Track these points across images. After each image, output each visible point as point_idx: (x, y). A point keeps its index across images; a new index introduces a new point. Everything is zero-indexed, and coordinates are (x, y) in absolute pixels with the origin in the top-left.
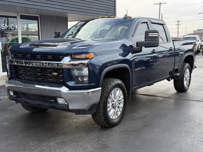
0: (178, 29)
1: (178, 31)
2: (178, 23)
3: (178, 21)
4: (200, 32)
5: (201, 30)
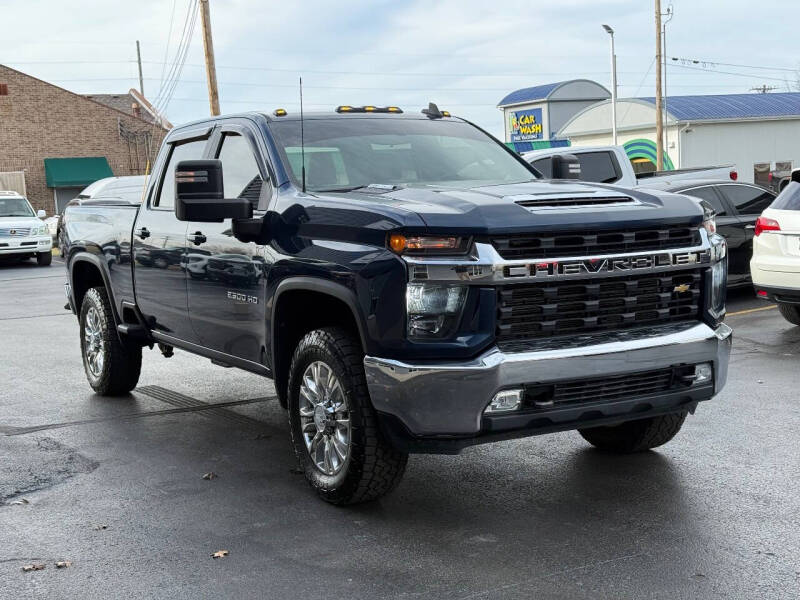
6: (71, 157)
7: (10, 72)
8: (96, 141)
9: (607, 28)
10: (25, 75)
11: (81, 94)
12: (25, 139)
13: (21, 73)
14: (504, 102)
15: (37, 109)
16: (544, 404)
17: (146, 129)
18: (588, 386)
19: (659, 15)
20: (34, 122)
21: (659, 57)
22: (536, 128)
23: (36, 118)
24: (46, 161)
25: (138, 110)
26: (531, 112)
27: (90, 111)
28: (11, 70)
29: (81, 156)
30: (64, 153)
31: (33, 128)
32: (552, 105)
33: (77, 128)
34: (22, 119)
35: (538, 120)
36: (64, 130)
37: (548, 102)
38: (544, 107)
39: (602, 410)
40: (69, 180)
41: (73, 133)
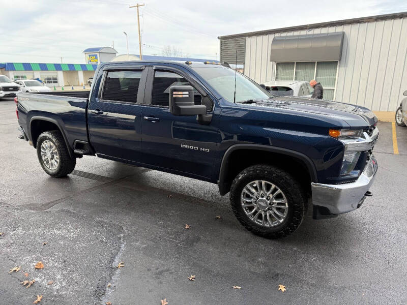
9: (125, 33)
14: (85, 51)
19: (139, 31)
21: (140, 43)
22: (96, 60)
26: (94, 55)
32: (101, 54)
35: (96, 58)
37: (100, 53)
38: (98, 54)
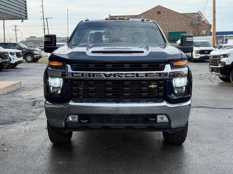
0: (16, 35)
1: (16, 37)
2: (16, 29)
3: (15, 26)
4: (32, 39)
5: (33, 37)
6: (176, 31)
7: (162, 8)
8: (184, 27)
10: (166, 8)
11: (180, 13)
12: (164, 27)
13: (165, 8)
15: (168, 18)
16: (83, 121)
17: (199, 23)
18: (105, 117)
20: (167, 22)
23: (167, 21)
24: (169, 33)
25: (198, 17)
27: (183, 18)
28: (162, 7)
29: (179, 31)
30: (174, 30)
31: (167, 23)
33: (179, 23)
34: (164, 21)
36: (175, 24)
39: (110, 126)
40: (174, 38)
41: (177, 24)
